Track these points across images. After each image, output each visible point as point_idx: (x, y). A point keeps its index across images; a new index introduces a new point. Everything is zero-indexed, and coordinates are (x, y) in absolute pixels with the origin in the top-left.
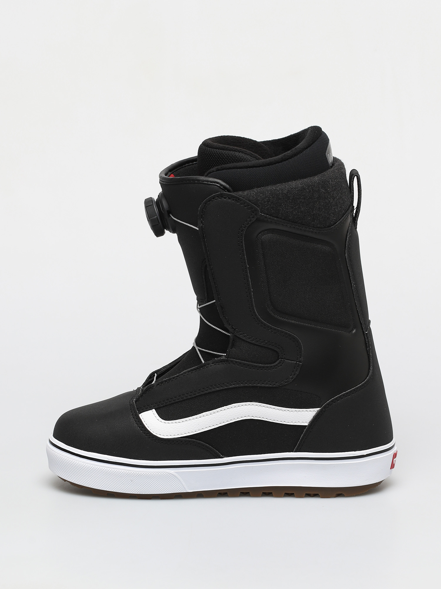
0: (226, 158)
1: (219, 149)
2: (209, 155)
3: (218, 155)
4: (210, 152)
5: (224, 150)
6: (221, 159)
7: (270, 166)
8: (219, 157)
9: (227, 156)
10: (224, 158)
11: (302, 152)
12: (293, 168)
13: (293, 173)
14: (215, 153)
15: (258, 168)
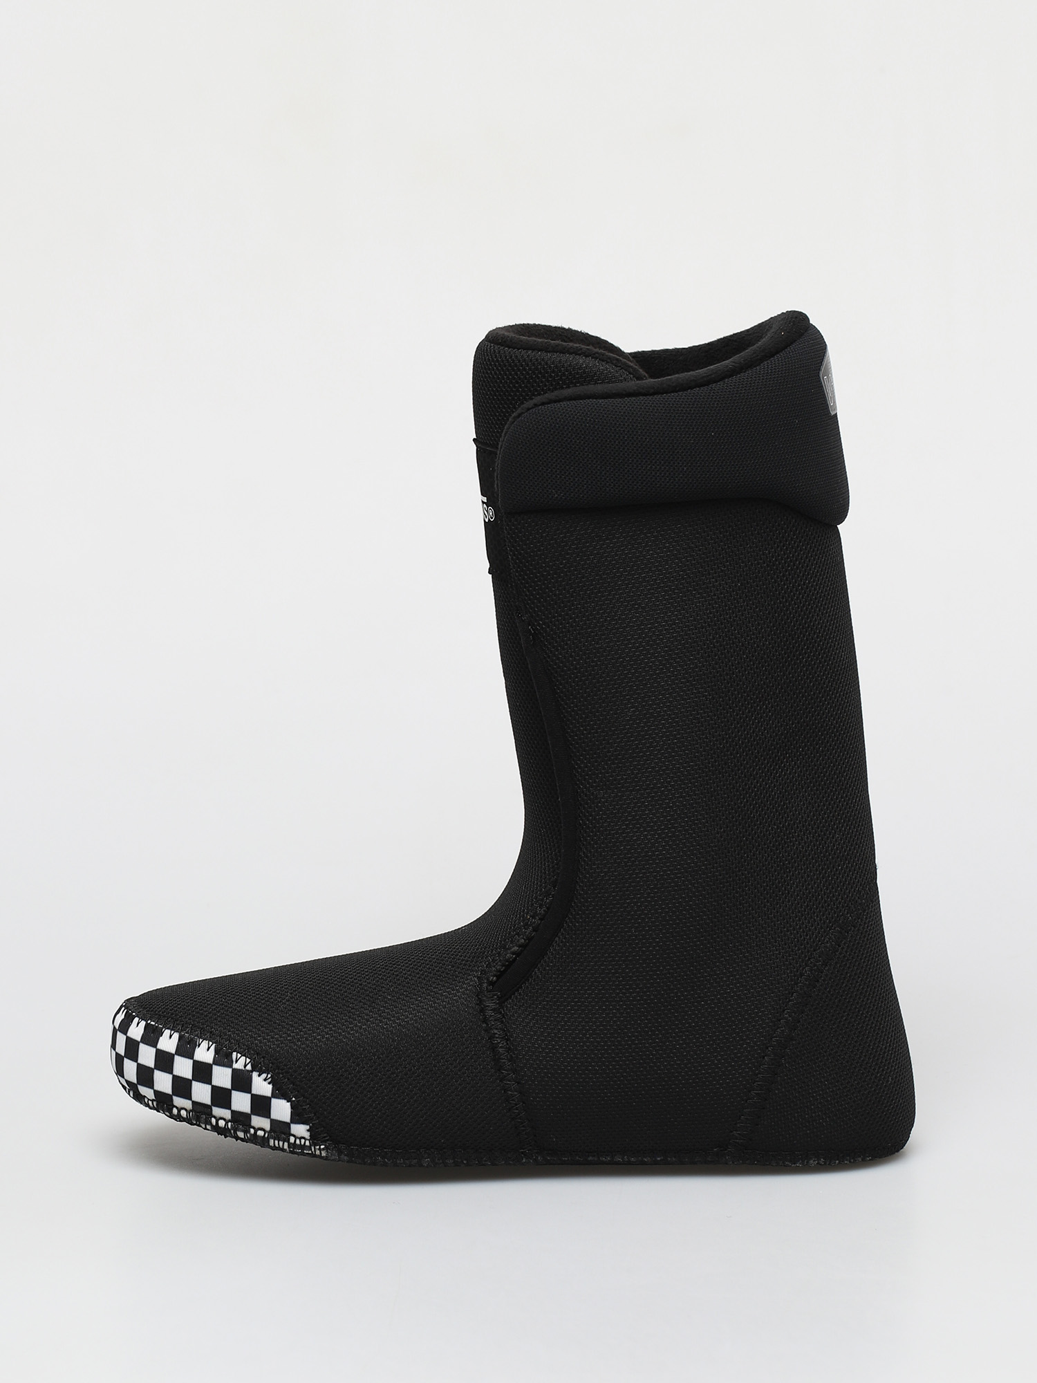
0: (553, 372)
1: (533, 350)
2: (510, 365)
3: (534, 364)
4: (511, 357)
5: (547, 352)
6: (541, 373)
7: (680, 393)
8: (537, 369)
9: (556, 367)
10: (548, 372)
11: (760, 365)
12: (735, 400)
13: (734, 412)
14: (524, 360)
15: (650, 398)
